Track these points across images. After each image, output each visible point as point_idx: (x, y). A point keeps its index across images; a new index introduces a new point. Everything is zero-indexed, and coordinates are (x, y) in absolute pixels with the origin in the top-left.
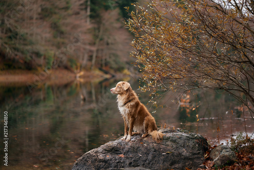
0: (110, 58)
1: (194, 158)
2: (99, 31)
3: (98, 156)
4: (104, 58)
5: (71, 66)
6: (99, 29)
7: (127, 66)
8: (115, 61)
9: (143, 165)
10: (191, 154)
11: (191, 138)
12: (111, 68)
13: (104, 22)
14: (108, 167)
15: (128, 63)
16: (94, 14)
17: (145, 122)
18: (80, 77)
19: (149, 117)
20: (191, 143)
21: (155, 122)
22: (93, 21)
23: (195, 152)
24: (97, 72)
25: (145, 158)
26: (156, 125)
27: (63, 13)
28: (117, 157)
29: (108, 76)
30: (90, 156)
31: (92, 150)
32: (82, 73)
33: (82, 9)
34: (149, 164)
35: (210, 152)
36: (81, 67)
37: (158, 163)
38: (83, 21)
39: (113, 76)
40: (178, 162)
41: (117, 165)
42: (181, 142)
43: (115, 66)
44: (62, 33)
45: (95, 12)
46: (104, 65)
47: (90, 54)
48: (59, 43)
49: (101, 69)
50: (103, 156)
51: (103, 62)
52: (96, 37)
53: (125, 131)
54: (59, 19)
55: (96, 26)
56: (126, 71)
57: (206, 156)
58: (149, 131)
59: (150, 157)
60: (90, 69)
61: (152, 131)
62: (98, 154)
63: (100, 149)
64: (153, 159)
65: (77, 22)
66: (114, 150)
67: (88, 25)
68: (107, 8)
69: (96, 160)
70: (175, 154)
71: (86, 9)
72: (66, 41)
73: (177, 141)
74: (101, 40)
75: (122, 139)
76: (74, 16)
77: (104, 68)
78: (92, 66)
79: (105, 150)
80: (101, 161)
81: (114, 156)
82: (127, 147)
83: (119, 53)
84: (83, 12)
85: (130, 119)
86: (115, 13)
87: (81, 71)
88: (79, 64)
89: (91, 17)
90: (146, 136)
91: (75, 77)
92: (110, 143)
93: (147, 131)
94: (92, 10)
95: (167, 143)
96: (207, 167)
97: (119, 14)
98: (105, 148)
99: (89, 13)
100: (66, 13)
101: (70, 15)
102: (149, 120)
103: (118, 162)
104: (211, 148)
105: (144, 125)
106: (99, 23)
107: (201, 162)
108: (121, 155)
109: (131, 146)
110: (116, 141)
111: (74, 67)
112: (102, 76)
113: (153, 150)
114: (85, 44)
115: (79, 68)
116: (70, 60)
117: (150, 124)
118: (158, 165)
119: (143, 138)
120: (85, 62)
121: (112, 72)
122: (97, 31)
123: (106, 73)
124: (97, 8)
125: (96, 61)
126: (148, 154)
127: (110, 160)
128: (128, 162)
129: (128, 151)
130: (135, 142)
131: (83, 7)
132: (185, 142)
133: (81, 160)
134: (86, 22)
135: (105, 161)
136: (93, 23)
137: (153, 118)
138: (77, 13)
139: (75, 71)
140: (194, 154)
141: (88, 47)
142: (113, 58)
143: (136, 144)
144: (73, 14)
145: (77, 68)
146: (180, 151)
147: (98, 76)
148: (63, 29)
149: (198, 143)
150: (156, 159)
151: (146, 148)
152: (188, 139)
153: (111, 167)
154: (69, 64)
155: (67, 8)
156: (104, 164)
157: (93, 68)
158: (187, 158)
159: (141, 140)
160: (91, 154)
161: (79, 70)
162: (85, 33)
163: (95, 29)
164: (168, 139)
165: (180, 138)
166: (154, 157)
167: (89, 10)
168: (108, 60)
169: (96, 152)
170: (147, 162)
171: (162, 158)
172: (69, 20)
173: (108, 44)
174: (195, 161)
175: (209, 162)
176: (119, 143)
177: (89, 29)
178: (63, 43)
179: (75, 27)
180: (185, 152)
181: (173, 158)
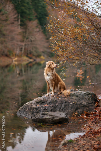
0: (33, 49)
1: (89, 106)
2: (26, 34)
3: (32, 106)
4: (29, 50)
5: (10, 55)
6: (26, 32)
7: (43, 54)
8: (35, 51)
9: (59, 110)
10: (87, 104)
11: (87, 94)
12: (33, 55)
13: (28, 28)
14: (39, 112)
15: (43, 52)
16: (23, 23)
17: (59, 85)
18: (15, 61)
19: (61, 82)
20: (87, 97)
21: (65, 85)
22: (22, 28)
23: (90, 102)
24: (25, 58)
25: (60, 107)
26: (66, 87)
27: (4, 23)
28: (44, 106)
29: (31, 60)
30: (28, 106)
31: (29, 102)
32: (16, 59)
33: (15, 21)
34: (63, 110)
35: (98, 102)
36: (15, 55)
37: (68, 109)
38: (16, 28)
39: (35, 60)
40: (80, 108)
41: (44, 111)
42: (81, 96)
43: (35, 54)
44: (4, 35)
45: (23, 22)
46: (29, 54)
47: (21, 47)
48: (2, 41)
49: (27, 56)
50: (35, 106)
51: (29, 52)
52: (24, 37)
53: (48, 91)
54: (2, 27)
55: (24, 30)
56: (42, 57)
57: (96, 104)
58: (62, 90)
59: (63, 106)
60: (21, 56)
61: (63, 91)
62: (32, 105)
63: (33, 102)
64: (65, 107)
65: (13, 29)
66: (42, 102)
67: (19, 30)
68: (30, 20)
69: (31, 108)
70: (78, 104)
71: (18, 20)
72: (6, 40)
73: (79, 96)
74: (27, 39)
75: (46, 95)
76: (11, 25)
77: (29, 55)
78: (22, 54)
79: (37, 102)
80: (34, 108)
81: (41, 105)
82: (49, 100)
83: (38, 46)
84: (16, 23)
85: (53, 83)
86: (35, 22)
87: (15, 57)
88: (14, 54)
89: (21, 25)
90: (60, 94)
91: (12, 61)
92: (39, 98)
93: (60, 91)
94: (21, 21)
95: (73, 97)
96: (97, 111)
97: (38, 23)
98: (36, 101)
99: (19, 23)
100: (6, 23)
101: (8, 24)
102: (61, 84)
103: (44, 109)
104: (99, 99)
105: (59, 87)
106: (26, 29)
107: (93, 108)
108: (46, 105)
109: (52, 100)
110: (42, 97)
111: (11, 55)
112: (28, 60)
113: (65, 102)
114: (17, 41)
115: (14, 56)
116: (9, 51)
117: (62, 86)
118: (68, 110)
119: (58, 95)
120: (18, 52)
121: (34, 57)
122: (25, 33)
123: (31, 58)
124: (24, 20)
125: (24, 51)
126: (62, 104)
127: (40, 108)
128: (50, 109)
129: (50, 103)
130: (54, 97)
131: (16, 19)
132: (83, 97)
133: (22, 108)
134: (18, 28)
135: (36, 109)
136: (22, 29)
137: (64, 83)
138: (13, 23)
139: (12, 57)
140: (89, 103)
141: (19, 43)
142: (35, 49)
143: (55, 98)
144: (10, 24)
145: (13, 56)
146: (81, 102)
147: (26, 60)
148: (5, 32)
149: (91, 97)
150: (67, 107)
151: (61, 100)
152: (85, 94)
153: (40, 112)
154: (8, 53)
155: (6, 20)
156: (36, 110)
157: (23, 55)
158: (85, 106)
159: (57, 96)
160: (28, 104)
161: (14, 57)
162: (18, 35)
163: (23, 32)
164: (73, 95)
165: (81, 94)
166: (65, 106)
167: (19, 21)
168: (32, 50)
169: (31, 104)
170: (62, 108)
171: (70, 106)
172: (8, 27)
173: (31, 41)
174: (90, 107)
175: (98, 108)
176: (45, 98)
177: (20, 33)
178: (5, 41)
179: (11, 31)
180: (84, 102)
181: (77, 106)
